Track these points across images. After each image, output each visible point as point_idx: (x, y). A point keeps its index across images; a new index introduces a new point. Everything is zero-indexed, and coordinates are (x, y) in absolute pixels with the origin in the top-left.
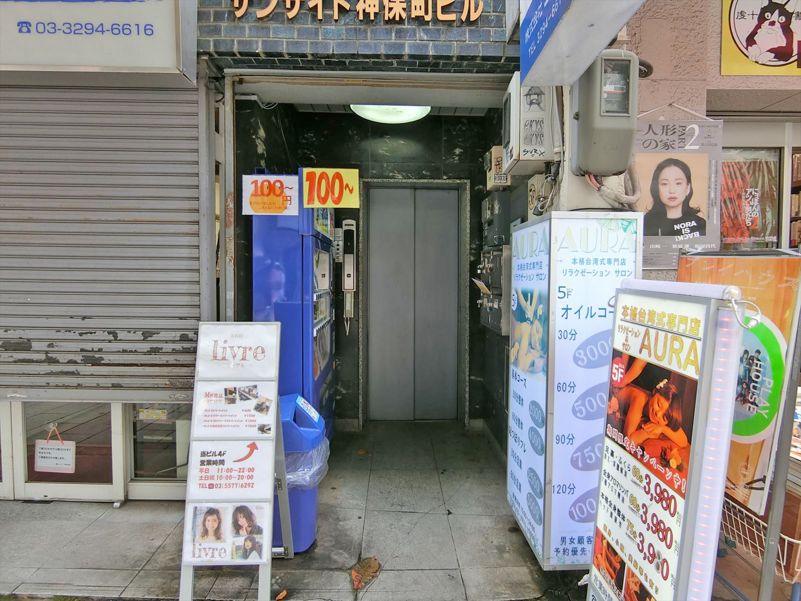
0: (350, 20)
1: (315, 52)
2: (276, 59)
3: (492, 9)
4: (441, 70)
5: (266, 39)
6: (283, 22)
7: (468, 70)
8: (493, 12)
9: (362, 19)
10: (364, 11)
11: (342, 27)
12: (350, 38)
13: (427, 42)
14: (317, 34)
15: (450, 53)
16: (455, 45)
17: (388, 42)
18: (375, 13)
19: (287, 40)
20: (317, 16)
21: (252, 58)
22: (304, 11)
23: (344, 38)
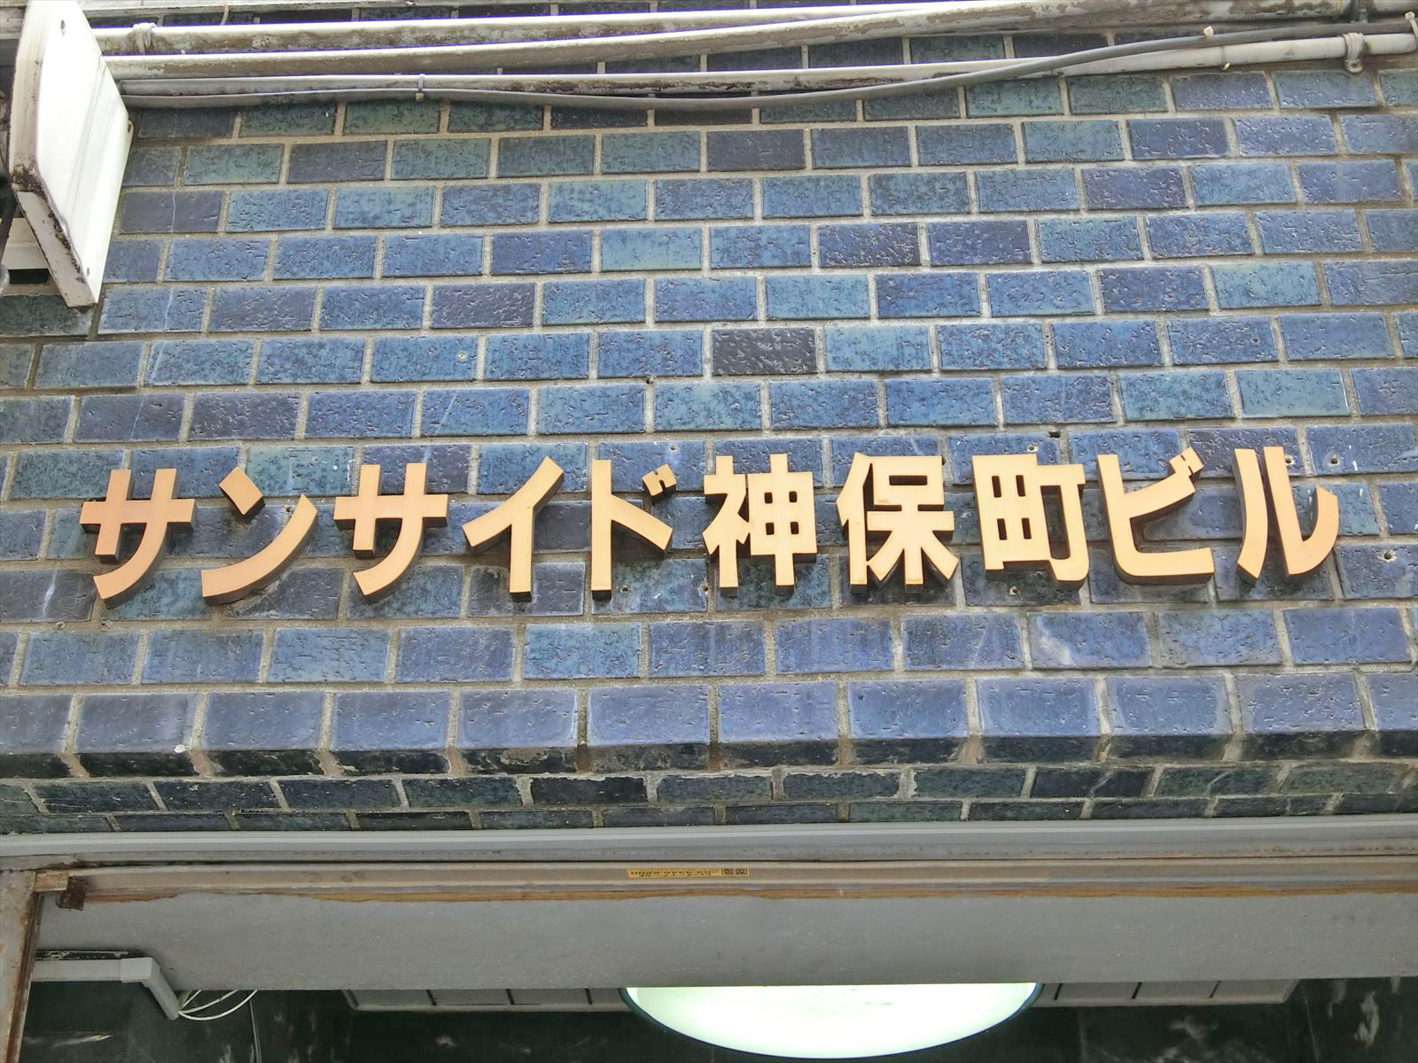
0: (672, 592)
1: (486, 742)
2: (274, 781)
3: (1383, 524)
4: (1155, 805)
5: (237, 690)
6: (331, 613)
7: (1295, 801)
8: (1392, 534)
9: (735, 584)
10: (743, 549)
11: (633, 625)
12: (672, 673)
13: (1078, 676)
14: (498, 658)
15: (1210, 725)
16: (1230, 686)
17: (870, 681)
18: (799, 559)
19: (341, 691)
20: (503, 580)
21: (149, 782)
22: (442, 563)
23: (643, 669)
